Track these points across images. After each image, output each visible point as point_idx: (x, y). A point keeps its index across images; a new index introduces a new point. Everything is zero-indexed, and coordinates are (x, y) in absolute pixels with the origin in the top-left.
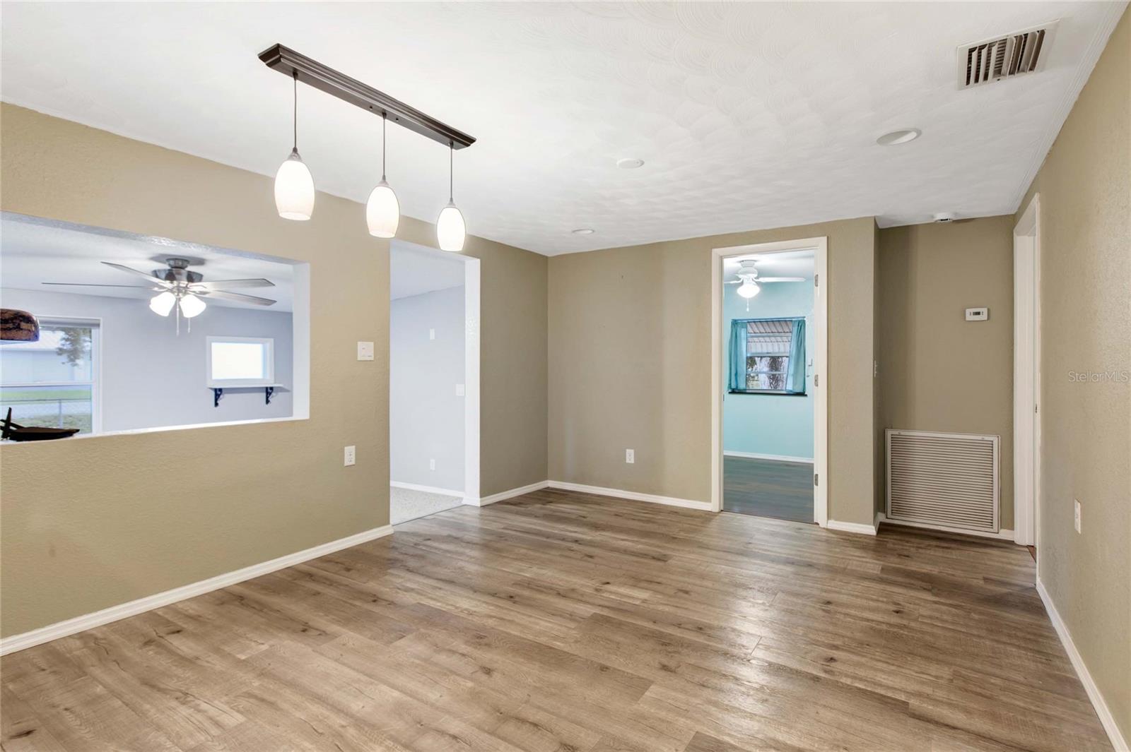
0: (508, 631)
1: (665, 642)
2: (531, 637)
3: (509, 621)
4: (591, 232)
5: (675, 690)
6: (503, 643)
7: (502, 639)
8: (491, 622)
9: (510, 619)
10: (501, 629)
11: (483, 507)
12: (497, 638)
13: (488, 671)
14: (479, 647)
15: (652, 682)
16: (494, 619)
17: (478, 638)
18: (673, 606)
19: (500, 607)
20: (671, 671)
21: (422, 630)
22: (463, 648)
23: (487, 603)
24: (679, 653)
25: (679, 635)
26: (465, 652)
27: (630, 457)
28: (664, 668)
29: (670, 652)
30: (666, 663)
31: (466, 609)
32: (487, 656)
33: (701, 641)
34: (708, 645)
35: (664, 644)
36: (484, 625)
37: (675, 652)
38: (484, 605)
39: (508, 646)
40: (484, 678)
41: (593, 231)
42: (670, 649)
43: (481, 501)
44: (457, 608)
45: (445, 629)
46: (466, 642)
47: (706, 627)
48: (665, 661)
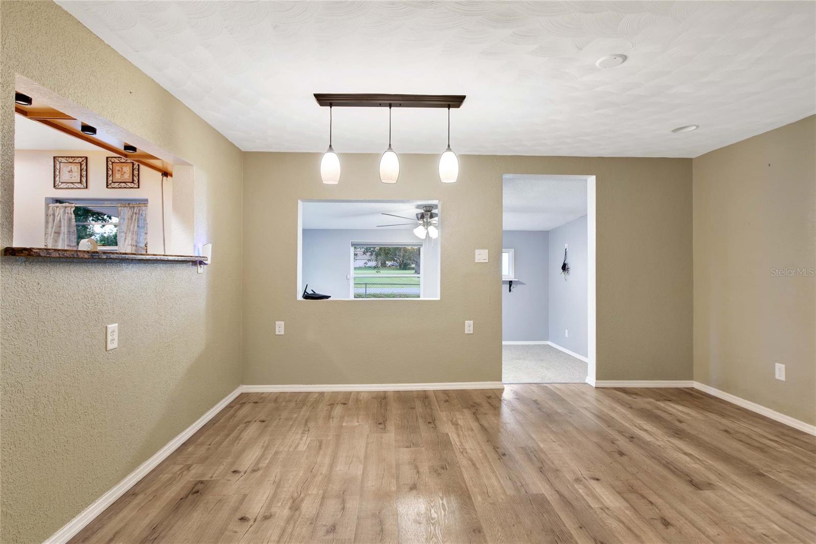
4: (695, 127)
11: (597, 388)
27: (780, 372)
41: (698, 127)
43: (596, 383)
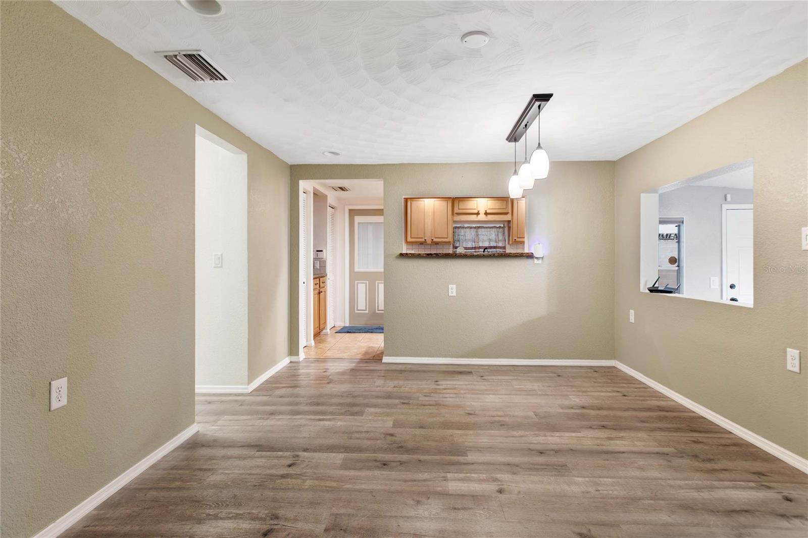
1: (401, 448)
5: (380, 427)
15: (392, 427)
18: (419, 481)
20: (387, 434)
24: (389, 444)
25: (396, 455)
28: (392, 435)
29: (394, 443)
30: (392, 437)
33: (380, 455)
34: (374, 453)
35: (401, 447)
37: (392, 444)
42: (395, 445)
47: (382, 467)
48: (393, 438)
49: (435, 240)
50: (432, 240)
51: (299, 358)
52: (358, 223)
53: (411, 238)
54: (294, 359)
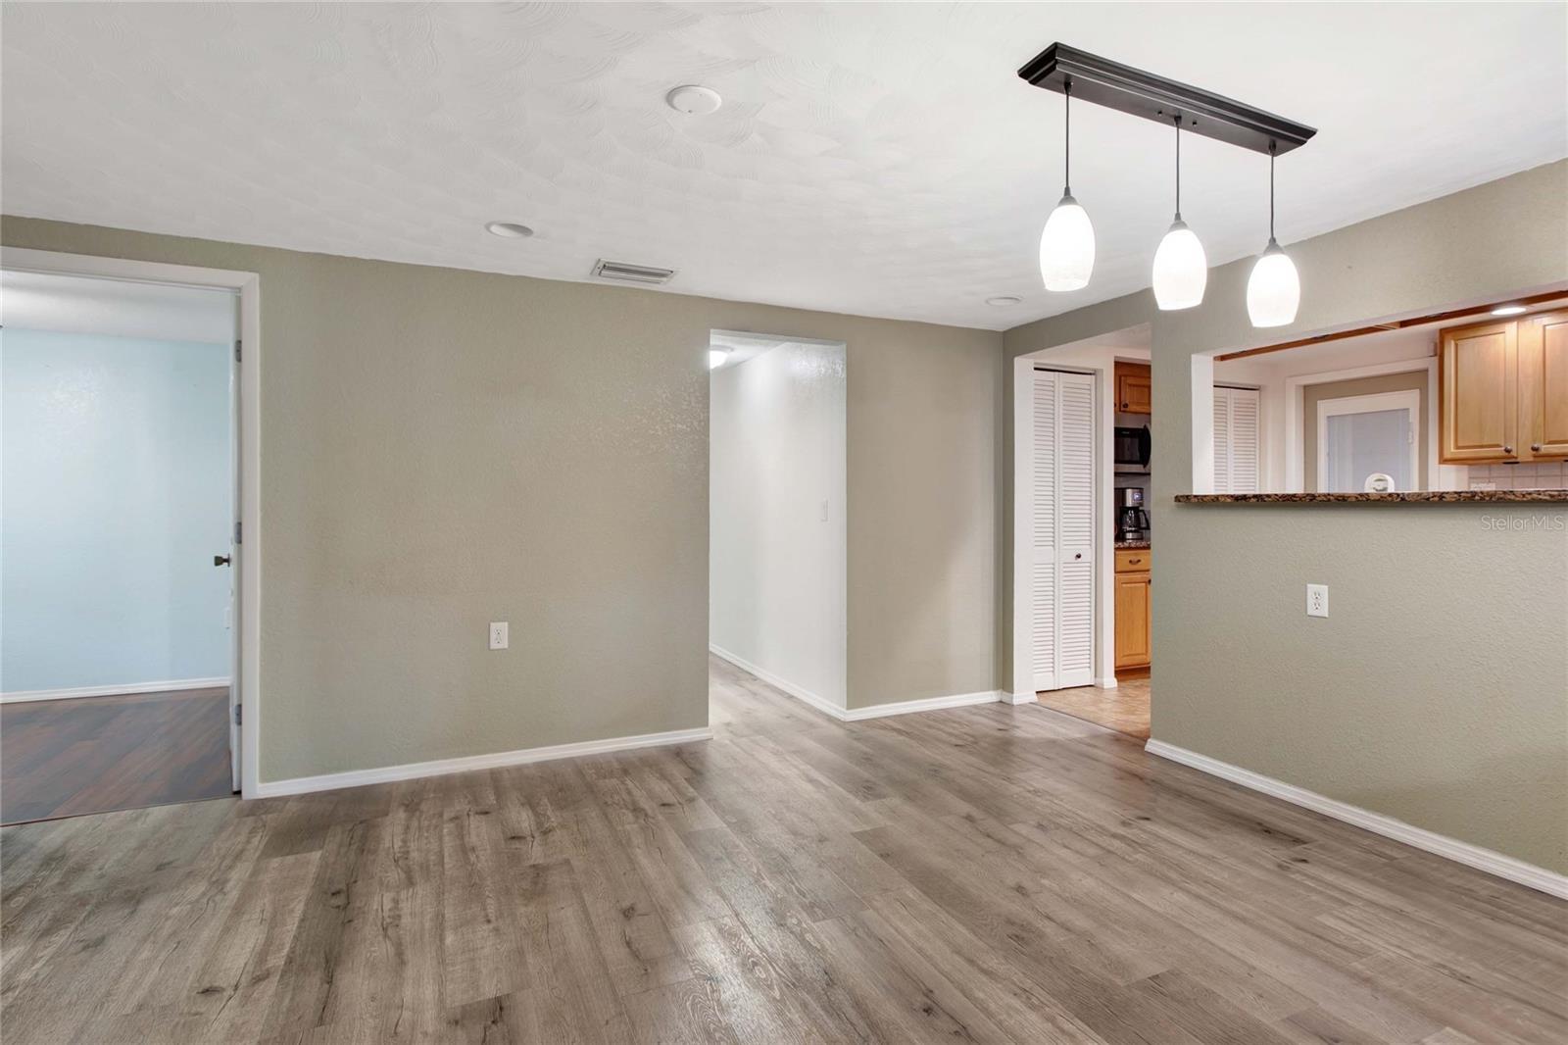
0: (970, 936)
2: (943, 916)
3: (959, 953)
6: (986, 920)
7: (985, 925)
8: (993, 962)
9: (957, 958)
10: (981, 943)
12: (992, 930)
13: (1020, 889)
14: (1025, 923)
16: (985, 966)
17: (1023, 939)
19: (963, 992)
21: (1120, 982)
22: (1049, 929)
23: (985, 1010)
26: (1047, 922)
31: (1033, 1007)
32: (1015, 907)
36: (1005, 958)
38: (993, 1006)
39: (982, 913)
40: (1027, 884)
44: (1051, 1020)
45: (1078, 972)
46: (1041, 936)
49: (1545, 449)
50: (1535, 449)
51: (1012, 698)
52: (1329, 417)
53: (1457, 447)
54: (1005, 697)
